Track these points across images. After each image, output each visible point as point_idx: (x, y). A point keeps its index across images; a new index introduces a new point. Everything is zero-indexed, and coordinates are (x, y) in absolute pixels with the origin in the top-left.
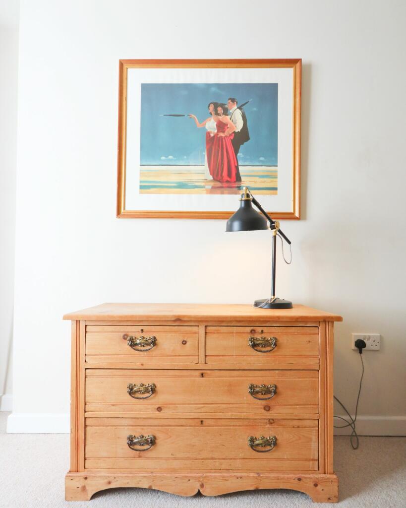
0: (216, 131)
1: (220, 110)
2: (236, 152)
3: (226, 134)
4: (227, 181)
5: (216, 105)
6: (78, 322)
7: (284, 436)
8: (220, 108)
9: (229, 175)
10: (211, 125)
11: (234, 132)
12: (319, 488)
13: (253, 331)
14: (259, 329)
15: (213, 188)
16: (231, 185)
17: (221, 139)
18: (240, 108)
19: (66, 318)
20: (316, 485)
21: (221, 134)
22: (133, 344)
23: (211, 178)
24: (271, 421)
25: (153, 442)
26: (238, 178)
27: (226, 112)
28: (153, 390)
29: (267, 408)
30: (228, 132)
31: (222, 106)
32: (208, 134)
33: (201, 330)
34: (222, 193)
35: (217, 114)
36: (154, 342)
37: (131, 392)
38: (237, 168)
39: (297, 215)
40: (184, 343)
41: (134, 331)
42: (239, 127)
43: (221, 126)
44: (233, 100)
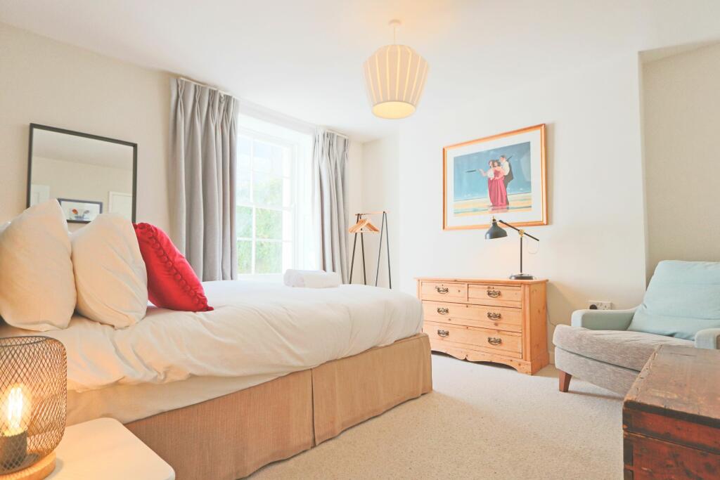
0: (493, 177)
1: (496, 164)
2: (506, 187)
3: (500, 177)
4: (501, 205)
5: (493, 162)
6: (419, 280)
7: (504, 339)
8: (496, 163)
9: (502, 202)
10: (491, 174)
11: (505, 176)
12: (521, 366)
13: (489, 288)
14: (492, 287)
15: (493, 210)
16: (504, 207)
17: (497, 180)
18: (508, 161)
19: (415, 278)
20: (520, 365)
21: (497, 178)
22: (439, 290)
23: (491, 204)
24: (499, 331)
25: (447, 334)
26: (507, 203)
27: (499, 165)
28: (447, 311)
29: (496, 325)
30: (501, 176)
31: (497, 161)
32: (489, 179)
33: (466, 286)
34: (498, 212)
35: (494, 166)
36: (447, 290)
37: (439, 311)
38: (506, 197)
39: (545, 222)
40: (459, 291)
41: (439, 285)
42: (506, 173)
43: (496, 173)
44: (503, 157)
